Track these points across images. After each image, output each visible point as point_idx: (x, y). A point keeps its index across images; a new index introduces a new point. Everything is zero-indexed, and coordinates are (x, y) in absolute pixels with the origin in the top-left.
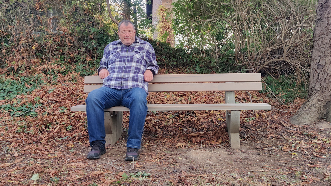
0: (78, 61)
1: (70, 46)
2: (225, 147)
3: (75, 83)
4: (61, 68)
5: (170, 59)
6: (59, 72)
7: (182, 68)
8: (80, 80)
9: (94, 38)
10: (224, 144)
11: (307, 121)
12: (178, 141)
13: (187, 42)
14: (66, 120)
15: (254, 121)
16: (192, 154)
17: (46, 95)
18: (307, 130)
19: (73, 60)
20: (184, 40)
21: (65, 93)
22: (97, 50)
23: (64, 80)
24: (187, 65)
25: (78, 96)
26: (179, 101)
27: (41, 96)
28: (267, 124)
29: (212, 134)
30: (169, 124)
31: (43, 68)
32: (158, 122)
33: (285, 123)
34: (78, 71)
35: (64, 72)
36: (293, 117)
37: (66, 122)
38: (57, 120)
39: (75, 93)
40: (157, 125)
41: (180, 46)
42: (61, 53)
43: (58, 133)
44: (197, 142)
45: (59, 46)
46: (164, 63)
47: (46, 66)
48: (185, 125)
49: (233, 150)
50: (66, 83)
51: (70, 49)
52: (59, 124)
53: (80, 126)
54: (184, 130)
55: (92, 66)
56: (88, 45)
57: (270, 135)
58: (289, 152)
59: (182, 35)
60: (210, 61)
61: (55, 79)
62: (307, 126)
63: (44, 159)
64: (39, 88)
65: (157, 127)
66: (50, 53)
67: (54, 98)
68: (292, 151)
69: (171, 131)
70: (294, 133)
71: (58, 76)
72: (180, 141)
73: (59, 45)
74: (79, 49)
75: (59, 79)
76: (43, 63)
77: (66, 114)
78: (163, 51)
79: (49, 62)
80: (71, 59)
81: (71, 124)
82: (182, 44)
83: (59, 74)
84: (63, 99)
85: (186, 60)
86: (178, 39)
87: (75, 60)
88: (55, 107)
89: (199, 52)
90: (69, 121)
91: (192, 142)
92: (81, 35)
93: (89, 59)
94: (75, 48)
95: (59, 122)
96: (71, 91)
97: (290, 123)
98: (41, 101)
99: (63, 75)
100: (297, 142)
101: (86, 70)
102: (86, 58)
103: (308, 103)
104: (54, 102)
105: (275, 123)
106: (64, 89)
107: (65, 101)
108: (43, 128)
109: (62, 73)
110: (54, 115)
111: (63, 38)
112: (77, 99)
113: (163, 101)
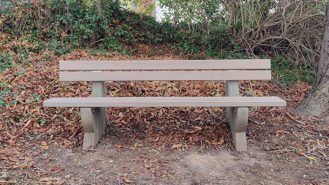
0: (52, 37)
1: (42, 19)
2: (229, 149)
3: (48, 64)
4: (33, 45)
5: (155, 35)
6: (30, 50)
7: (168, 45)
8: (55, 60)
9: (69, 10)
10: (227, 145)
11: (316, 112)
12: (171, 139)
13: (174, 16)
14: (39, 111)
15: (256, 112)
16: (192, 161)
17: (16, 79)
18: (319, 124)
19: (46, 36)
20: (170, 13)
21: (37, 77)
22: (73, 24)
23: (37, 60)
24: (173, 41)
25: (52, 80)
26: (169, 87)
27: (10, 81)
28: (271, 115)
29: (211, 131)
30: (159, 116)
31: (12, 45)
32: (146, 113)
33: (292, 114)
34: (52, 48)
35: (36, 50)
36: (300, 107)
37: (38, 113)
38: (28, 111)
39: (49, 77)
40: (146, 116)
41: (166, 20)
42: (32, 28)
43: (30, 129)
44: (195, 142)
45: (30, 20)
46: (148, 39)
47: (16, 43)
48: (178, 117)
49: (239, 153)
50: (39, 63)
51: (43, 22)
52: (30, 117)
53: (55, 119)
54: (177, 123)
55: (68, 43)
56: (63, 19)
57: (278, 132)
58: (305, 156)
59: (168, 7)
60: (200, 38)
61: (27, 58)
62: (317, 119)
63: (11, 169)
64: (7, 69)
65: (145, 120)
66: (20, 27)
67: (24, 83)
68: (309, 154)
69: (162, 124)
70: (305, 128)
71: (30, 55)
72: (175, 140)
73: (30, 18)
74: (53, 23)
75: (31, 58)
76: (13, 38)
77: (39, 103)
78: (148, 26)
79: (19, 38)
80: (45, 34)
81: (45, 116)
82: (168, 18)
83: (30, 52)
84: (36, 85)
85: (172, 36)
86: (164, 12)
87: (48, 35)
88: (25, 94)
89: (187, 27)
90: (42, 112)
91: (189, 142)
92: (55, 7)
93: (64, 35)
94: (48, 21)
95: (31, 113)
96: (44, 75)
97: (298, 115)
98: (10, 86)
99: (36, 54)
100: (310, 140)
101: (61, 47)
102: (61, 34)
103: (317, 92)
104: (24, 87)
105: (280, 115)
106: (36, 72)
107: (37, 87)
108: (12, 121)
109: (34, 51)
110: (24, 105)
111: (35, 10)
112: (52, 85)
113: (151, 87)
